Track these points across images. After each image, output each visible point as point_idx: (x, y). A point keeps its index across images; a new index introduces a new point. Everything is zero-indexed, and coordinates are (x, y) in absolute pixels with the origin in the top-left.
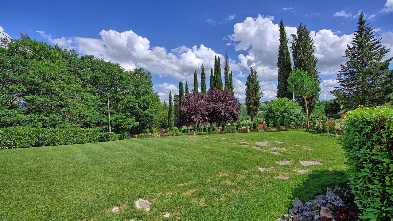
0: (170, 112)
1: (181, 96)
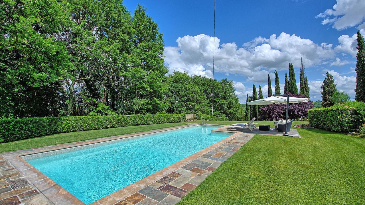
0: (247, 111)
1: (255, 98)
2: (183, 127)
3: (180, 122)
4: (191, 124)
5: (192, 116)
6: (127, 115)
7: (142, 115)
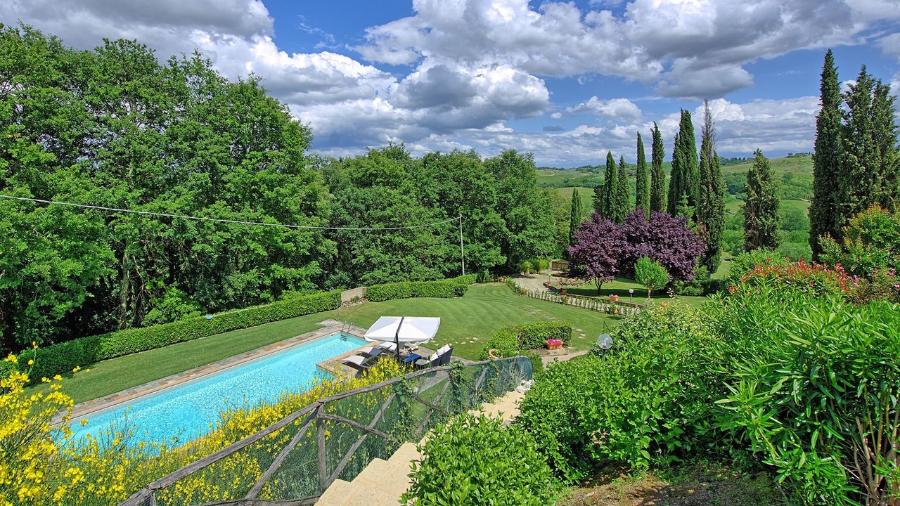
1: (610, 189)
2: (293, 344)
3: (325, 310)
4: (333, 322)
5: (359, 291)
6: (209, 317)
7: (239, 311)
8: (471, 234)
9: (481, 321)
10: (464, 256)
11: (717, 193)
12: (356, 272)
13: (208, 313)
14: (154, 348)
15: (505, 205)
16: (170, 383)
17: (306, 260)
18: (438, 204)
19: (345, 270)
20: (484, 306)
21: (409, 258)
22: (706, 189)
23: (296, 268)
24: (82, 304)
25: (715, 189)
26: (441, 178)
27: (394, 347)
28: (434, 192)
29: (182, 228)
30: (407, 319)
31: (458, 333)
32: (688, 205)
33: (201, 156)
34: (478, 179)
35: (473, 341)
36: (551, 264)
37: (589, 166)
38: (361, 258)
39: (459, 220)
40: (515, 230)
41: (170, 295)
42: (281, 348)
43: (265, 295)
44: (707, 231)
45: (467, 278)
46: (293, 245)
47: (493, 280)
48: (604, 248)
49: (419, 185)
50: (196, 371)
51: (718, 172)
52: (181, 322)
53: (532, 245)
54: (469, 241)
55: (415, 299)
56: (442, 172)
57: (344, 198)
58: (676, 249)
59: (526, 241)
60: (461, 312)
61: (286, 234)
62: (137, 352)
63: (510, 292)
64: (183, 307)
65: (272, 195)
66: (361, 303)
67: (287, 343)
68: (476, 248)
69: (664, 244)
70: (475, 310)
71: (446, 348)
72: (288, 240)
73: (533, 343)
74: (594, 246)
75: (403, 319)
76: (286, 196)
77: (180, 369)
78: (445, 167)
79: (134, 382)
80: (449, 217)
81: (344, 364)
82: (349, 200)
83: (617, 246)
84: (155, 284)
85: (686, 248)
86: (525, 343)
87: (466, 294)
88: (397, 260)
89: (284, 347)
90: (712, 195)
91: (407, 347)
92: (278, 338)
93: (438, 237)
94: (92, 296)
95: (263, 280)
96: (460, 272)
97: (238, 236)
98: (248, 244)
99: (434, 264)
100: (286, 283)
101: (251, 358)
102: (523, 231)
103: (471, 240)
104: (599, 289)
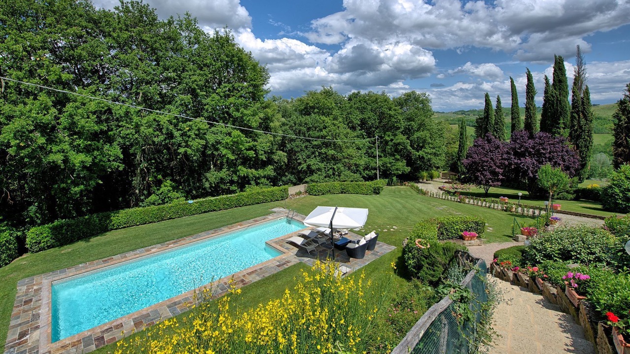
1: (488, 120)
2: (249, 225)
3: (277, 200)
4: (282, 209)
5: (301, 188)
6: (191, 201)
7: (212, 198)
8: (384, 151)
9: (398, 213)
10: (379, 166)
11: (587, 120)
12: (301, 175)
13: (190, 199)
14: (150, 223)
15: (410, 130)
16: (153, 250)
17: (264, 164)
18: (359, 128)
19: (292, 173)
20: (398, 202)
21: (339, 165)
22: (577, 117)
23: (256, 169)
24: (93, 188)
25: (585, 117)
26: (362, 110)
27: (328, 231)
28: (357, 119)
29: (170, 136)
30: (340, 209)
31: (380, 222)
32: (564, 128)
33: (186, 83)
34: (390, 110)
35: (394, 229)
36: (441, 174)
37: (463, 111)
38: (304, 166)
39: (375, 140)
40: (417, 149)
41: (165, 185)
42: (241, 227)
43: (233, 188)
44: (577, 149)
45: (380, 182)
46: (253, 152)
47: (399, 184)
48: (493, 161)
49: (345, 113)
50: (175, 242)
51: (589, 103)
52: (170, 205)
53: (429, 160)
54: (382, 155)
55: (344, 195)
56: (363, 106)
57: (292, 123)
58: (556, 162)
59: (425, 156)
60: (380, 206)
61: (248, 144)
62: (138, 225)
63: (415, 193)
64: (174, 194)
65: (238, 114)
66: (303, 196)
67: (246, 224)
68: (388, 160)
69: (545, 158)
70: (391, 204)
71: (372, 235)
72: (250, 149)
73: (450, 234)
74: (485, 159)
75: (336, 209)
76: (249, 116)
77: (163, 240)
78: (365, 102)
79: (127, 249)
80: (368, 138)
81: (287, 243)
82: (295, 125)
83: (505, 159)
84: (156, 177)
85: (564, 161)
86: (442, 234)
87: (382, 193)
88: (330, 167)
89: (242, 227)
90: (583, 121)
91: (338, 232)
92: (240, 220)
93: (360, 151)
94: (101, 182)
95: (232, 177)
96: (376, 178)
97: (213, 143)
98: (221, 150)
99: (357, 170)
100: (249, 180)
101: (216, 234)
102: (423, 149)
103: (384, 155)
104: (486, 193)
